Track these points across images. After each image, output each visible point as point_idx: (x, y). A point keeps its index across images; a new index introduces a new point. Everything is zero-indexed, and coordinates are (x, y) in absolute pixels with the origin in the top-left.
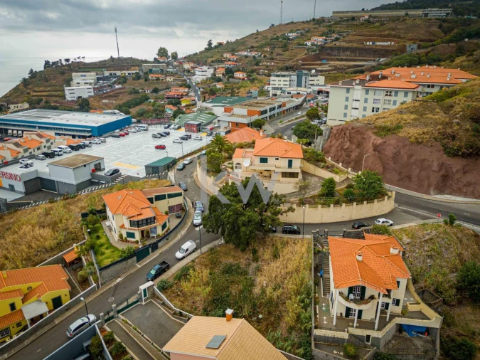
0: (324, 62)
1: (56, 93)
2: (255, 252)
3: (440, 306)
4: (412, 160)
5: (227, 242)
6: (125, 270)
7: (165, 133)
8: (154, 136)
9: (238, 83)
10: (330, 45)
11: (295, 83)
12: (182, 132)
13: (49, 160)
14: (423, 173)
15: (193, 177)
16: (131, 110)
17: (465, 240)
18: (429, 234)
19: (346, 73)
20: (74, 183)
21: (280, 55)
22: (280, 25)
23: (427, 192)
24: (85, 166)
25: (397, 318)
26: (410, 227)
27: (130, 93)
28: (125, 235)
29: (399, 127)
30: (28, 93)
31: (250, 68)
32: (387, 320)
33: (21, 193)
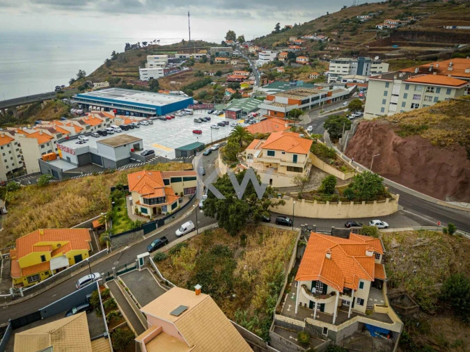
0: (395, 47)
1: (132, 74)
2: (244, 237)
3: (416, 313)
4: (430, 163)
5: (221, 226)
6: (133, 240)
7: (206, 118)
8: (196, 121)
9: (299, 68)
10: (404, 29)
11: (356, 70)
12: (223, 118)
13: (102, 138)
14: (441, 178)
15: (214, 163)
16: (194, 92)
17: (462, 251)
18: (420, 241)
19: (416, 60)
20: (115, 160)
21: (348, 39)
22: (353, 7)
23: (442, 198)
24: (125, 146)
25: (358, 317)
26: (405, 231)
27: (196, 76)
28: (140, 210)
29: (424, 128)
30: (110, 73)
31: (313, 53)
32: (349, 317)
33: (74, 164)
